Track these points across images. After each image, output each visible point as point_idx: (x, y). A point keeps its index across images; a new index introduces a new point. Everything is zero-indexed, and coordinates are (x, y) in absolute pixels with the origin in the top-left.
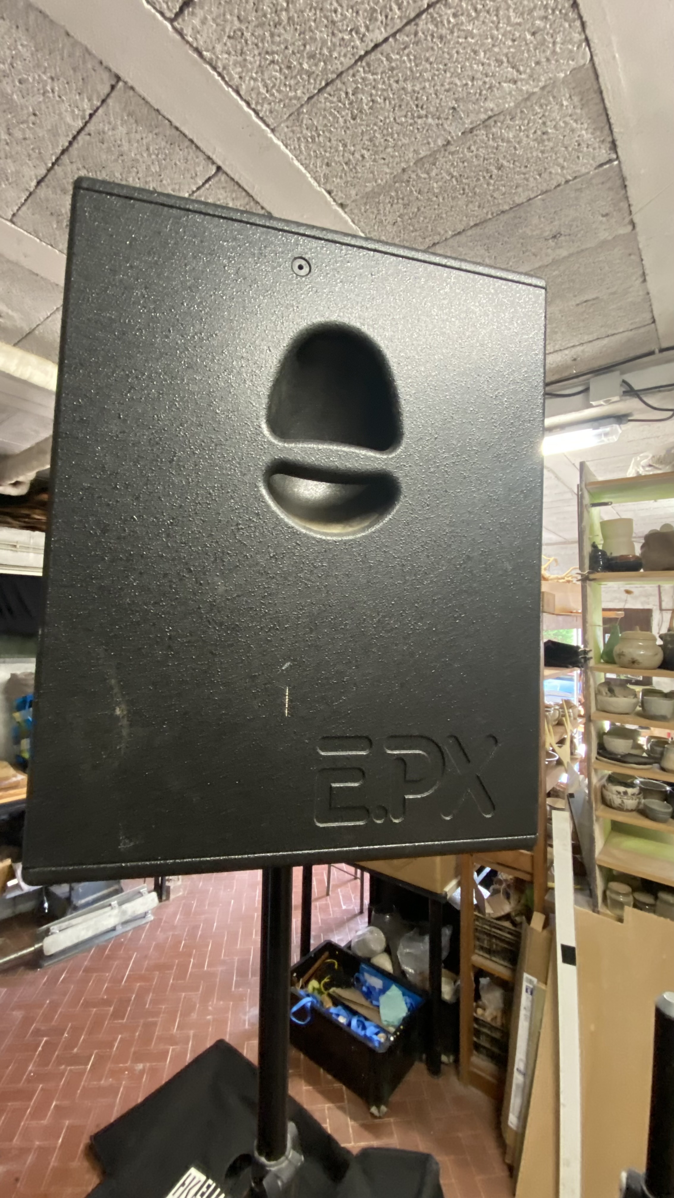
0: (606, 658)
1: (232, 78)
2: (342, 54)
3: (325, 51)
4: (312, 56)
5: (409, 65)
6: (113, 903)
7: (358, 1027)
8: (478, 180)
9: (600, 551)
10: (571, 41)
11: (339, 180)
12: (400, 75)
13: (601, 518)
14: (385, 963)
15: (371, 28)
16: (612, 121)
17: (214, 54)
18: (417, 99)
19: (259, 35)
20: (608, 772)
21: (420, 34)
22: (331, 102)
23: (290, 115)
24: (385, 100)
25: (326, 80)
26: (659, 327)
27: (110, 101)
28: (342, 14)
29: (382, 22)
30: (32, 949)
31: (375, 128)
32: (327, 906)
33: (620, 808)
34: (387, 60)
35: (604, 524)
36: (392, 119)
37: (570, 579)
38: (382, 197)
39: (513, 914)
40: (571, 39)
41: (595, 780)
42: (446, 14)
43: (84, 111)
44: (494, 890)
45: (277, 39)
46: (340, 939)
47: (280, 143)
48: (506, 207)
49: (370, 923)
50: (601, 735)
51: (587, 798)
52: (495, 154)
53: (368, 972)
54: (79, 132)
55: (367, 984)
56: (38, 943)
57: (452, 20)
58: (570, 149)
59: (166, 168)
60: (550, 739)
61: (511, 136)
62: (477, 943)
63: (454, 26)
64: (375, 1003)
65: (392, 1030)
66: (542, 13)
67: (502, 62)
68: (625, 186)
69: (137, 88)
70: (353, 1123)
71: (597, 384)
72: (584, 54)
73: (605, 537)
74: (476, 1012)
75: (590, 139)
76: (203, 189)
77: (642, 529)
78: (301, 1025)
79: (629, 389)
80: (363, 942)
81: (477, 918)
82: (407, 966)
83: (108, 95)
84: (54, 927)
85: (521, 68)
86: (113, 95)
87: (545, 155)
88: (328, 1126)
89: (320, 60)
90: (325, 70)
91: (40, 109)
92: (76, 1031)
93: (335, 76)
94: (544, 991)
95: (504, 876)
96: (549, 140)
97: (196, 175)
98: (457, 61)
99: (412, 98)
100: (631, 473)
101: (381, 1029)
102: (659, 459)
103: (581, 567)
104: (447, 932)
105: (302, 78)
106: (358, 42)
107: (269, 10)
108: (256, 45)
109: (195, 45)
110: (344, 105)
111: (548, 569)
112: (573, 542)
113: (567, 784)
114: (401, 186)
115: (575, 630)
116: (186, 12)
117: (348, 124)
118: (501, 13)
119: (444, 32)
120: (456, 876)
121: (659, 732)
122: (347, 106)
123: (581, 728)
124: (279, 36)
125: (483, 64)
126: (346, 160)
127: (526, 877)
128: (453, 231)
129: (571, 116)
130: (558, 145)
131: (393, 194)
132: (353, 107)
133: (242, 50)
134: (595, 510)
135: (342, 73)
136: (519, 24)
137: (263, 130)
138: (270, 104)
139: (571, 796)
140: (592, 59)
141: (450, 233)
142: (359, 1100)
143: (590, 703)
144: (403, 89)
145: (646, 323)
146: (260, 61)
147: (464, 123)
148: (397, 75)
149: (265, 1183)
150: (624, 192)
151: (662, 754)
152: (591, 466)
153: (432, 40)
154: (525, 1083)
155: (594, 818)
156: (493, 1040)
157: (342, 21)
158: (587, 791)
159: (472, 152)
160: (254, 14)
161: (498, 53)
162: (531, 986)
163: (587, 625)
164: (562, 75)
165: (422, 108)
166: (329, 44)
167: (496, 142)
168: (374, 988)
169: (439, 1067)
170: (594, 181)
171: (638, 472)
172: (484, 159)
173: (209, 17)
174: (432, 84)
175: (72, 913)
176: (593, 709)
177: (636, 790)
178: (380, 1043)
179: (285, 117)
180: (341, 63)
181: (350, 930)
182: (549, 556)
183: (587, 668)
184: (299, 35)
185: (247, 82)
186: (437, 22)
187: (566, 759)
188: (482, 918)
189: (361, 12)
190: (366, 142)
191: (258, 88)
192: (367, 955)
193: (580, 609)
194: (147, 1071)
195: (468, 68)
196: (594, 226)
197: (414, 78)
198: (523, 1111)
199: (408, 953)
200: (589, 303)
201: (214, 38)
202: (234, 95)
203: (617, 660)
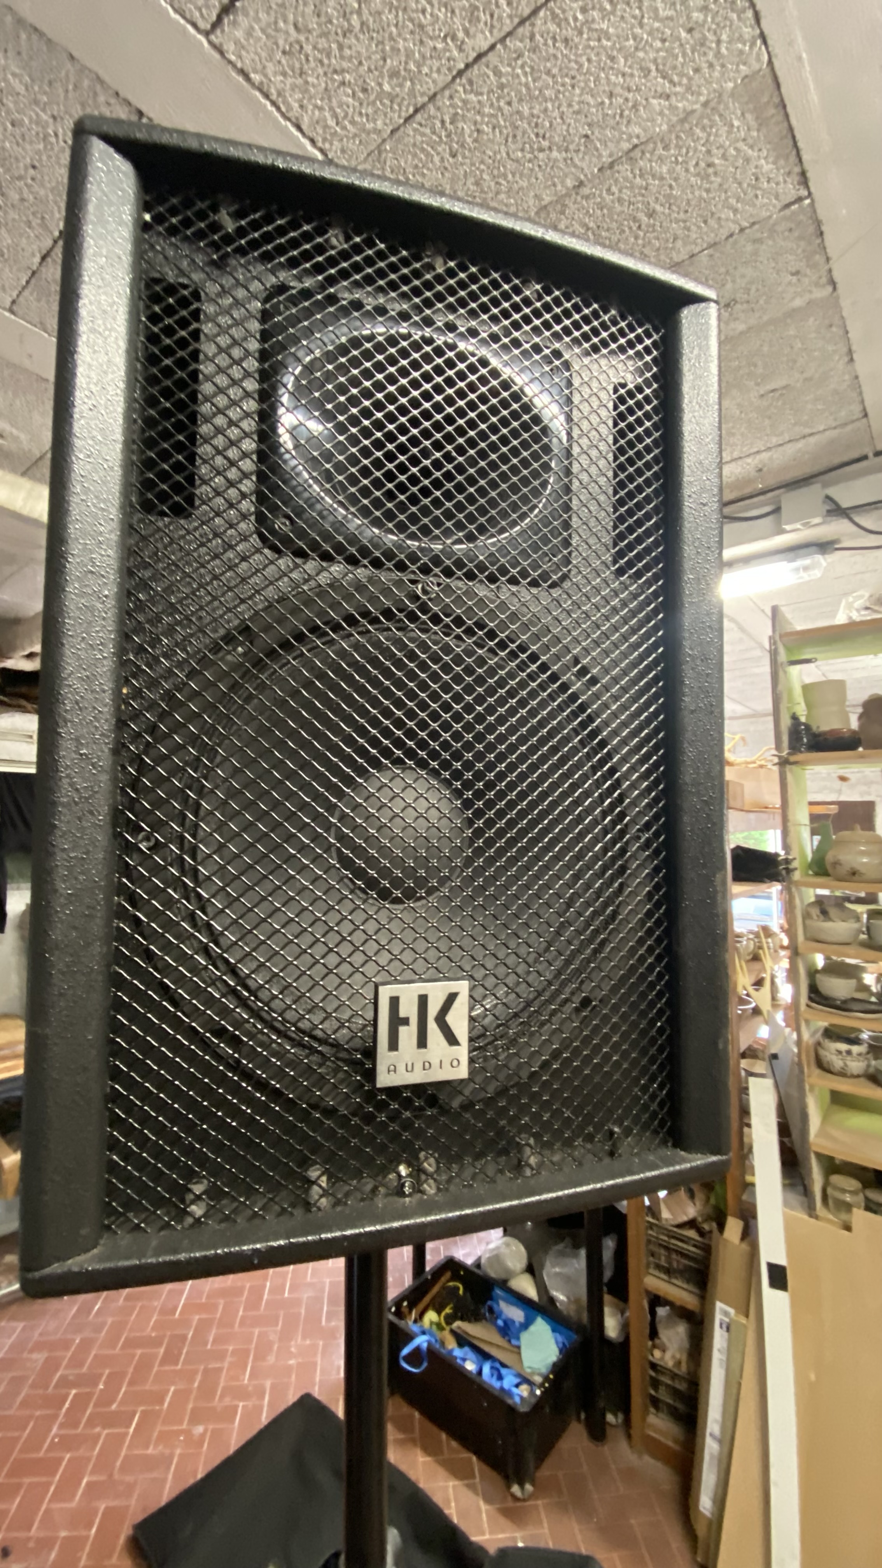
0: (816, 869)
1: (290, 108)
2: (435, 69)
3: (412, 66)
4: (394, 74)
5: (523, 79)
7: (492, 1375)
8: (623, 231)
9: (804, 724)
10: (741, 39)
12: (513, 94)
13: (802, 681)
14: (528, 1288)
15: (472, 30)
16: (800, 144)
17: (266, 76)
18: (537, 125)
19: (324, 49)
20: (824, 1024)
21: (538, 37)
22: (423, 135)
23: (369, 155)
24: (494, 128)
25: (415, 105)
26: (872, 423)
28: (432, 15)
29: (486, 23)
31: (482, 167)
33: (842, 1074)
34: (495, 74)
35: (806, 688)
36: (504, 155)
37: (763, 763)
39: (700, 1219)
40: (741, 36)
41: (806, 1036)
42: (571, 9)
45: (347, 52)
46: (466, 1255)
49: (506, 1232)
50: (812, 973)
51: (796, 1059)
52: (643, 196)
53: (504, 1300)
55: (503, 1317)
57: (580, 16)
58: (745, 185)
60: (742, 980)
61: (665, 169)
62: (651, 1259)
63: (583, 24)
64: (514, 1342)
65: (538, 1379)
67: (649, 71)
68: (822, 233)
70: (488, 1507)
71: (790, 501)
72: (758, 55)
73: (809, 706)
74: (652, 1354)
75: (771, 171)
77: (857, 696)
78: (415, 1374)
79: (833, 507)
80: (496, 1258)
81: (651, 1226)
82: (557, 1290)
85: (676, 79)
87: (711, 195)
88: (453, 1512)
89: (405, 79)
90: (412, 93)
91: (40, 160)
92: (115, 1380)
93: (426, 99)
94: (745, 1326)
96: (716, 174)
98: (588, 72)
99: (529, 124)
100: (841, 619)
101: (525, 1380)
102: (879, 599)
103: (778, 747)
104: (609, 1245)
105: (382, 104)
106: (455, 53)
107: (335, 14)
108: (321, 62)
109: (239, 65)
110: (440, 137)
111: (733, 751)
112: (766, 715)
113: (767, 1041)
115: (771, 832)
116: (226, 21)
117: (446, 164)
119: (570, 33)
122: (444, 139)
123: (785, 964)
124: (350, 48)
125: (624, 75)
129: (744, 140)
130: (727, 179)
132: (452, 140)
133: (301, 69)
134: (795, 670)
135: (435, 95)
136: (668, 18)
138: (342, 140)
139: (775, 1057)
140: (770, 62)
142: (495, 1476)
143: (796, 930)
144: (518, 112)
145: (855, 417)
146: (326, 83)
147: (600, 156)
148: (508, 94)
150: (819, 241)
152: (787, 612)
153: (554, 45)
154: (721, 1453)
155: (807, 1087)
156: (675, 1392)
157: (432, 24)
158: (796, 1050)
159: (613, 194)
160: (315, 19)
161: (643, 59)
162: (727, 1320)
163: (789, 824)
164: (731, 85)
165: (544, 137)
166: (417, 55)
167: (645, 180)
168: (513, 1322)
169: (604, 1430)
170: (779, 228)
171: (850, 618)
172: (630, 203)
173: (256, 27)
174: (556, 104)
176: (801, 938)
177: (863, 1048)
178: (522, 1398)
179: (362, 157)
180: (434, 81)
182: (734, 734)
183: (791, 882)
184: (377, 46)
185: (310, 112)
186: (561, 20)
187: (766, 1006)
188: (656, 1225)
189: (457, 11)
190: (472, 187)
191: (325, 120)
192: (503, 1276)
193: (778, 804)
194: (209, 1434)
195: (603, 81)
196: (780, 289)
197: (532, 97)
198: (720, 1491)
199: (557, 1274)
200: (777, 394)
201: (264, 54)
202: (293, 130)
203: (830, 871)
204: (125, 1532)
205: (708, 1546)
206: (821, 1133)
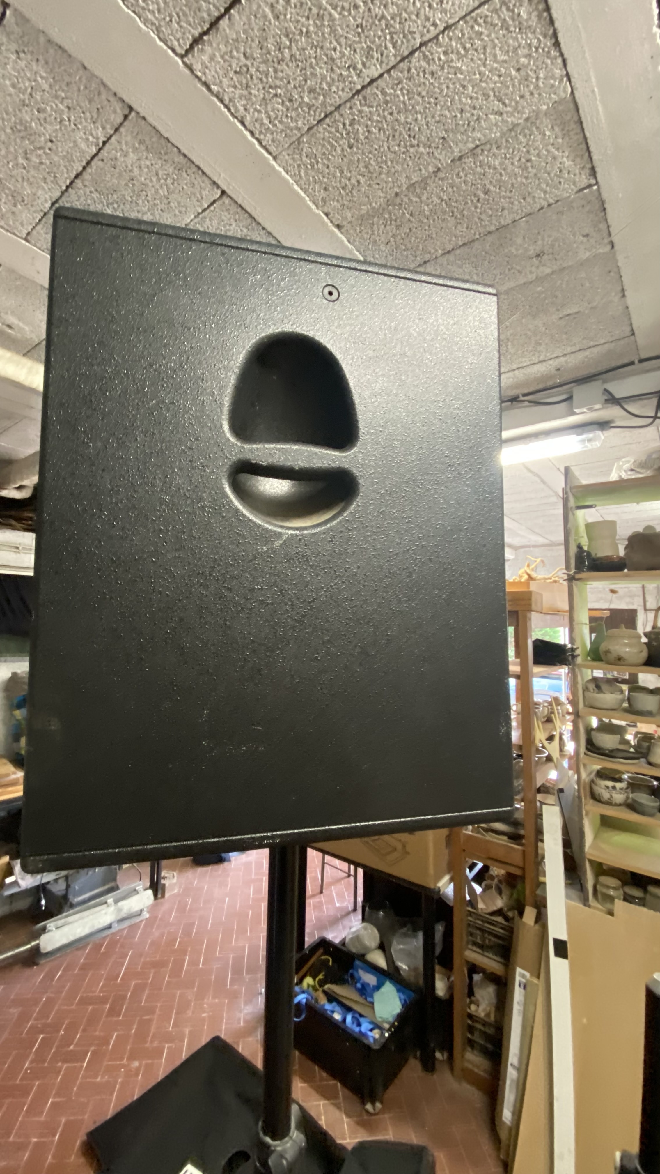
0: (592, 655)
1: (237, 110)
2: (340, 88)
3: (325, 86)
4: (311, 91)
5: (402, 98)
6: (109, 901)
7: (353, 1023)
8: (466, 203)
9: (586, 551)
10: (553, 77)
11: (335, 203)
12: (394, 108)
13: (585, 520)
14: (380, 960)
15: (368, 64)
16: (591, 149)
17: (222, 87)
18: (409, 129)
19: (263, 71)
20: (597, 767)
21: (413, 70)
22: (330, 132)
23: (291, 144)
24: (380, 130)
25: (325, 112)
26: (638, 340)
27: (122, 130)
28: (340, 52)
29: (377, 60)
30: (29, 946)
31: (370, 156)
32: (321, 903)
33: (609, 803)
34: (382, 94)
35: (588, 526)
36: (386, 148)
37: (557, 579)
38: (376, 219)
39: (506, 909)
40: (553, 75)
41: (584, 775)
42: (437, 52)
43: (98, 139)
44: (486, 885)
45: (280, 74)
46: (335, 936)
47: (281, 170)
48: (493, 228)
49: (364, 919)
50: (589, 731)
51: (577, 794)
52: (481, 179)
53: (362, 969)
54: (93, 158)
55: (361, 981)
56: (35, 940)
57: (443, 57)
58: (552, 175)
59: (173, 192)
60: (539, 735)
61: (497, 163)
62: (470, 938)
63: (444, 63)
64: (369, 999)
65: (387, 1026)
66: (526, 51)
67: (489, 96)
68: (604, 209)
69: (149, 118)
70: (348, 1120)
71: (579, 392)
72: (565, 87)
73: (590, 538)
74: (469, 1008)
75: (571, 165)
76: (208, 211)
77: (624, 532)
79: (610, 397)
80: (357, 938)
81: (470, 914)
82: (401, 961)
83: (121, 124)
84: (51, 924)
85: (507, 101)
86: (125, 124)
87: (529, 181)
88: (323, 1122)
89: (319, 94)
90: (324, 103)
91: (56, 137)
92: (72, 1028)
93: (333, 108)
94: (537, 985)
95: (496, 871)
96: (532, 167)
97: (202, 198)
98: (447, 95)
99: (404, 128)
100: (614, 477)
101: (376, 1026)
102: (640, 464)
103: (568, 568)
104: (440, 928)
105: (303, 111)
106: (355, 78)
107: (273, 48)
108: (261, 80)
109: (203, 79)
110: (342, 135)
111: (535, 569)
112: (559, 545)
113: (556, 781)
114: (394, 209)
115: (562, 629)
116: (196, 49)
117: (345, 153)
118: (488, 51)
119: (434, 68)
120: (449, 872)
121: (646, 727)
122: (345, 136)
123: (569, 726)
124: (282, 71)
125: (471, 98)
126: (343, 185)
127: (518, 872)
128: (444, 250)
129: (553, 144)
130: (540, 171)
131: (387, 216)
132: (350, 137)
133: (247, 84)
134: (580, 513)
135: (340, 106)
136: (505, 61)
137: (265, 158)
138: (272, 133)
139: (561, 791)
140: (572, 92)
141: (440, 251)
142: (354, 1097)
143: (578, 700)
144: (397, 120)
145: (626, 335)
146: (264, 94)
147: (453, 152)
148: (391, 108)
149: (270, 1162)
150: (603, 214)
151: (649, 749)
152: (576, 471)
153: (424, 76)
154: (518, 1078)
155: (584, 812)
156: (484, 1034)
157: (340, 58)
158: (576, 787)
159: (461, 178)
160: (259, 51)
161: (485, 88)
162: (524, 981)
163: (575, 623)
164: (545, 107)
165: (414, 137)
166: (328, 79)
167: (483, 169)
168: (368, 985)
169: (434, 1064)
170: (574, 205)
171: (620, 476)
172: (472, 184)
173: (217, 54)
174: (424, 116)
175: (68, 911)
176: (581, 705)
177: (623, 785)
178: (374, 1039)
179: (286, 146)
180: (340, 97)
181: (344, 928)
182: (536, 557)
183: (574, 665)
184: (301, 71)
185: (251, 113)
186: (429, 60)
187: (556, 755)
188: (474, 913)
189: (358, 51)
190: (362, 169)
191: (262, 120)
192: (362, 952)
193: (567, 608)
194: (142, 1069)
195: (457, 102)
196: (575, 245)
197: (407, 110)
198: (518, 1105)
199: (401, 950)
200: (572, 317)
201: (221, 73)
202: (239, 125)
203: (603, 657)
204: (81, 1138)
205: (509, 1146)
206: (593, 846)
